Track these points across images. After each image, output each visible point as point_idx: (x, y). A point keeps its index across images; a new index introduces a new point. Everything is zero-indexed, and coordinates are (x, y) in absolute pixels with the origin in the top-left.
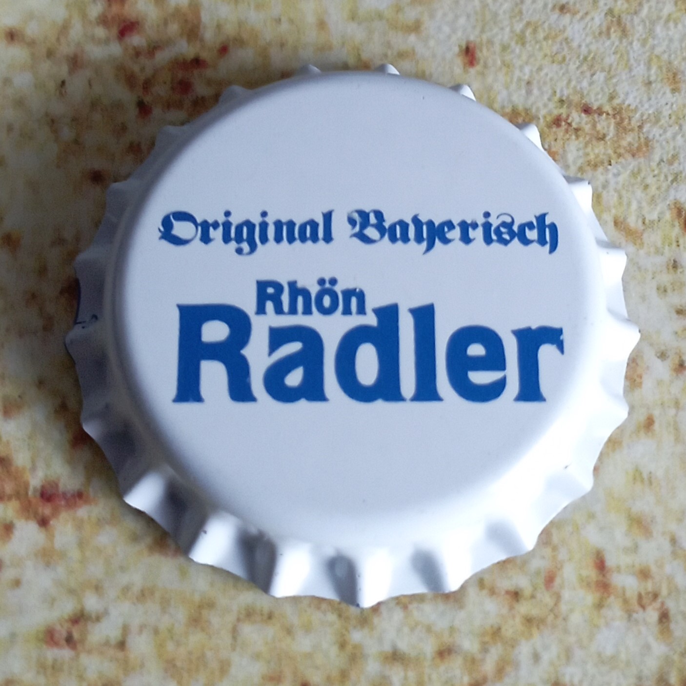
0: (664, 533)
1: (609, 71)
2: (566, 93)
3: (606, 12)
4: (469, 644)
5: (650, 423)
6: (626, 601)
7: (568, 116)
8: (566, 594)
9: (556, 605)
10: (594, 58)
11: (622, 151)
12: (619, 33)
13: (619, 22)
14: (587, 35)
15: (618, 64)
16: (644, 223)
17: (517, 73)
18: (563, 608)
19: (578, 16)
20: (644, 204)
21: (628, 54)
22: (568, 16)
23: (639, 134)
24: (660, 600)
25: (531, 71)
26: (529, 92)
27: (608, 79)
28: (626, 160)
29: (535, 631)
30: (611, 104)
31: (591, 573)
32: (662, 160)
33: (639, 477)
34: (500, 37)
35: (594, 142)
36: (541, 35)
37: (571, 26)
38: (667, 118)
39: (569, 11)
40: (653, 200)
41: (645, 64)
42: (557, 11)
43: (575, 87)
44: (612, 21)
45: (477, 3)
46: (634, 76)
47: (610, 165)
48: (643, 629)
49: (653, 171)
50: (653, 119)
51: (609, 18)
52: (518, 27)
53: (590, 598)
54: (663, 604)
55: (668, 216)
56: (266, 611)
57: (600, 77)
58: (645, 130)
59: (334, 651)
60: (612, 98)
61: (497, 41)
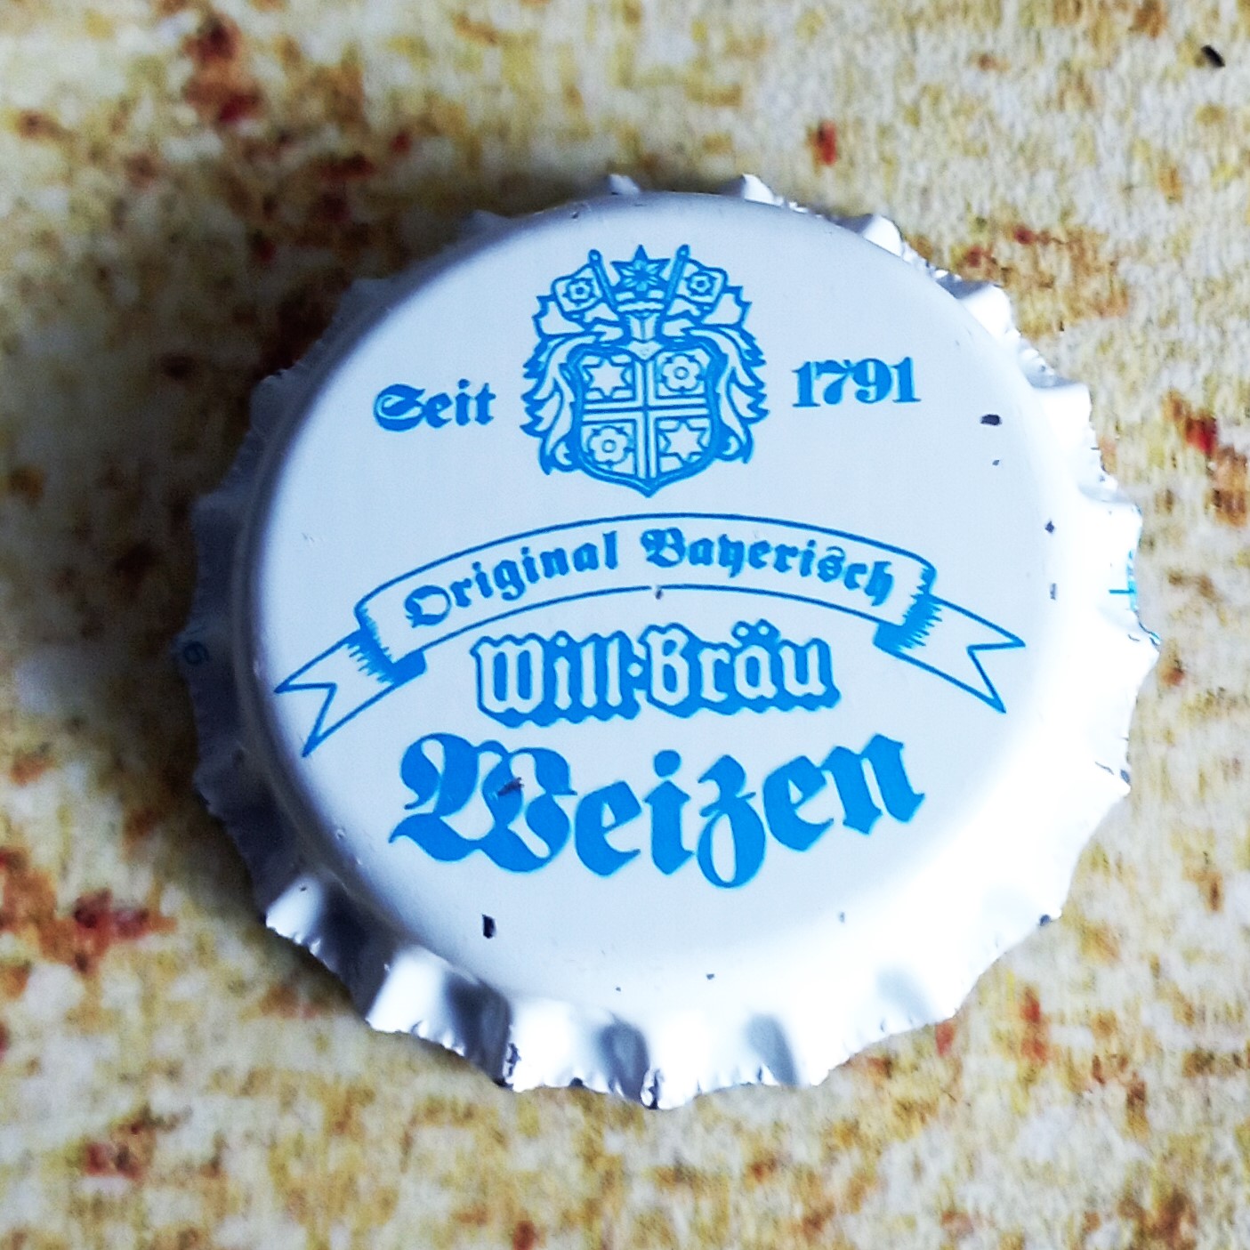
0: (1140, 956)
1: (1062, 168)
2: (987, 207)
3: (1057, 65)
4: (804, 1151)
6: (1072, 1072)
7: (992, 247)
8: (972, 1063)
9: (955, 1080)
10: (1035, 147)
11: (1082, 305)
12: (1080, 101)
13: (1081, 83)
14: (1024, 106)
15: (1077, 157)
16: (1117, 428)
17: (904, 175)
18: (967, 1084)
19: (1010, 74)
20: (1119, 397)
21: (1094, 136)
22: (993, 74)
23: (1111, 276)
24: (1130, 1068)
25: (929, 171)
26: (925, 206)
27: (1061, 180)
28: (1089, 320)
29: (916, 1124)
30: (1065, 225)
31: (1016, 1026)
32: (1149, 320)
34: (875, 112)
35: (1035, 291)
36: (946, 108)
37: (999, 91)
38: (1160, 248)
39: (995, 65)
40: (1133, 389)
41: (1123, 155)
42: (975, 67)
43: (1003, 197)
44: (1068, 83)
45: (837, 52)
46: (1104, 176)
47: (1062, 329)
48: (1101, 1118)
49: (1135, 338)
50: (1135, 249)
51: (1063, 75)
52: (908, 94)
53: (1013, 1068)
54: (1135, 1075)
55: (1158, 415)
56: (462, 1103)
57: (1046, 179)
58: (1120, 269)
59: (575, 1169)
60: (1065, 215)
61: (871, 119)
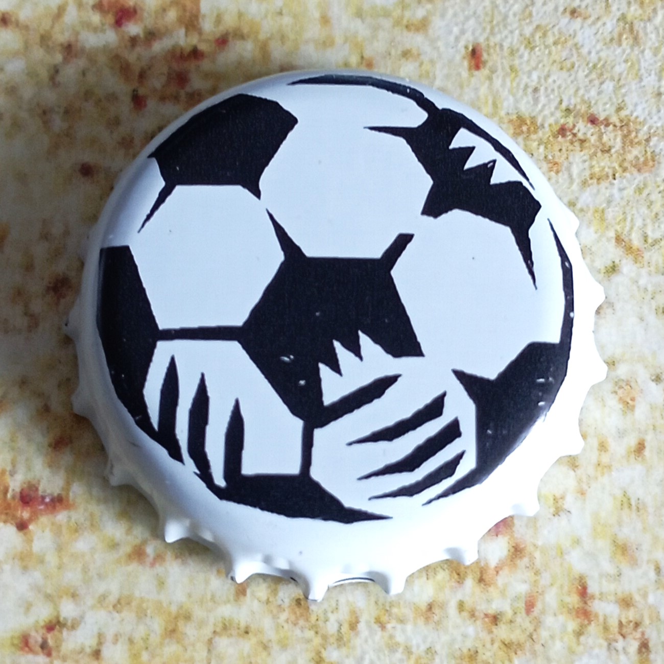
0: (648, 562)
1: (619, 80)
2: (573, 101)
3: (618, 18)
5: (640, 448)
6: (606, 628)
7: (574, 126)
8: (547, 621)
9: (535, 630)
10: (603, 66)
11: (626, 164)
12: (631, 41)
13: (631, 29)
14: (598, 41)
15: (628, 74)
16: (646, 241)
17: (525, 79)
19: (590, 21)
20: (648, 221)
21: (639, 61)
22: (579, 20)
23: (645, 147)
24: (640, 630)
25: (539, 78)
26: (536, 101)
27: (617, 89)
28: (632, 174)
29: (512, 655)
30: (618, 115)
31: (574, 600)
33: (626, 502)
34: (509, 40)
35: (599, 155)
36: (550, 40)
37: (582, 31)
39: (580, 15)
40: (656, 218)
41: (656, 74)
42: (568, 14)
43: (583, 95)
44: (624, 28)
45: (487, 3)
46: (644, 86)
47: (615, 179)
48: (622, 657)
49: (658, 186)
50: (661, 132)
51: (621, 24)
52: (528, 31)
53: (571, 625)
54: (643, 634)
56: (243, 625)
57: (609, 86)
58: (651, 144)
60: (619, 109)
61: (506, 45)
